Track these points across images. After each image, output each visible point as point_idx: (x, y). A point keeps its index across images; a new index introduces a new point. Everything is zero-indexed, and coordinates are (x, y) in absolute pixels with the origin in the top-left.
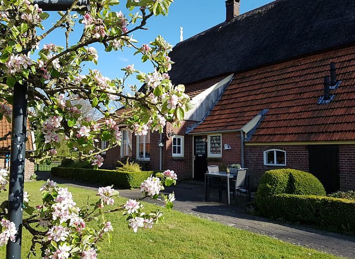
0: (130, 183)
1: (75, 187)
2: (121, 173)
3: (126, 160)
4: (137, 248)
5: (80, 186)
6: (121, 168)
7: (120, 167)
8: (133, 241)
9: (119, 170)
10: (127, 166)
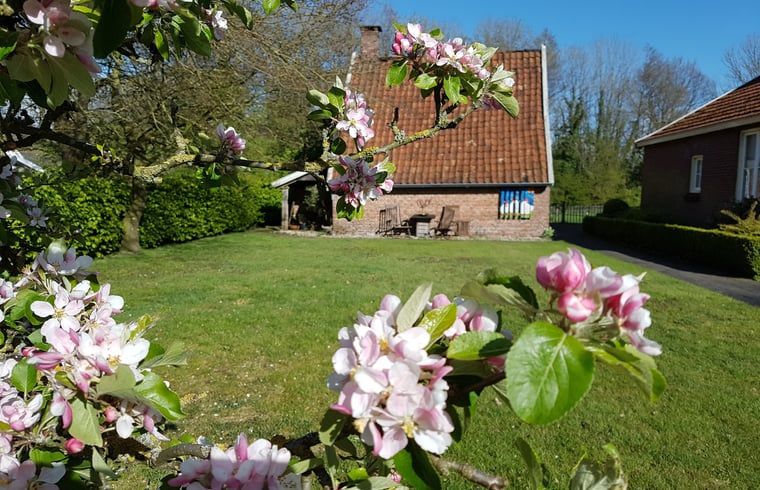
0: (753, 263)
1: (621, 259)
2: (730, 237)
3: (749, 208)
4: (732, 440)
5: (633, 259)
6: (731, 227)
7: (728, 223)
8: (727, 416)
9: (727, 231)
10: (748, 223)
